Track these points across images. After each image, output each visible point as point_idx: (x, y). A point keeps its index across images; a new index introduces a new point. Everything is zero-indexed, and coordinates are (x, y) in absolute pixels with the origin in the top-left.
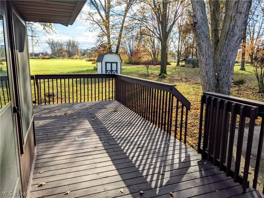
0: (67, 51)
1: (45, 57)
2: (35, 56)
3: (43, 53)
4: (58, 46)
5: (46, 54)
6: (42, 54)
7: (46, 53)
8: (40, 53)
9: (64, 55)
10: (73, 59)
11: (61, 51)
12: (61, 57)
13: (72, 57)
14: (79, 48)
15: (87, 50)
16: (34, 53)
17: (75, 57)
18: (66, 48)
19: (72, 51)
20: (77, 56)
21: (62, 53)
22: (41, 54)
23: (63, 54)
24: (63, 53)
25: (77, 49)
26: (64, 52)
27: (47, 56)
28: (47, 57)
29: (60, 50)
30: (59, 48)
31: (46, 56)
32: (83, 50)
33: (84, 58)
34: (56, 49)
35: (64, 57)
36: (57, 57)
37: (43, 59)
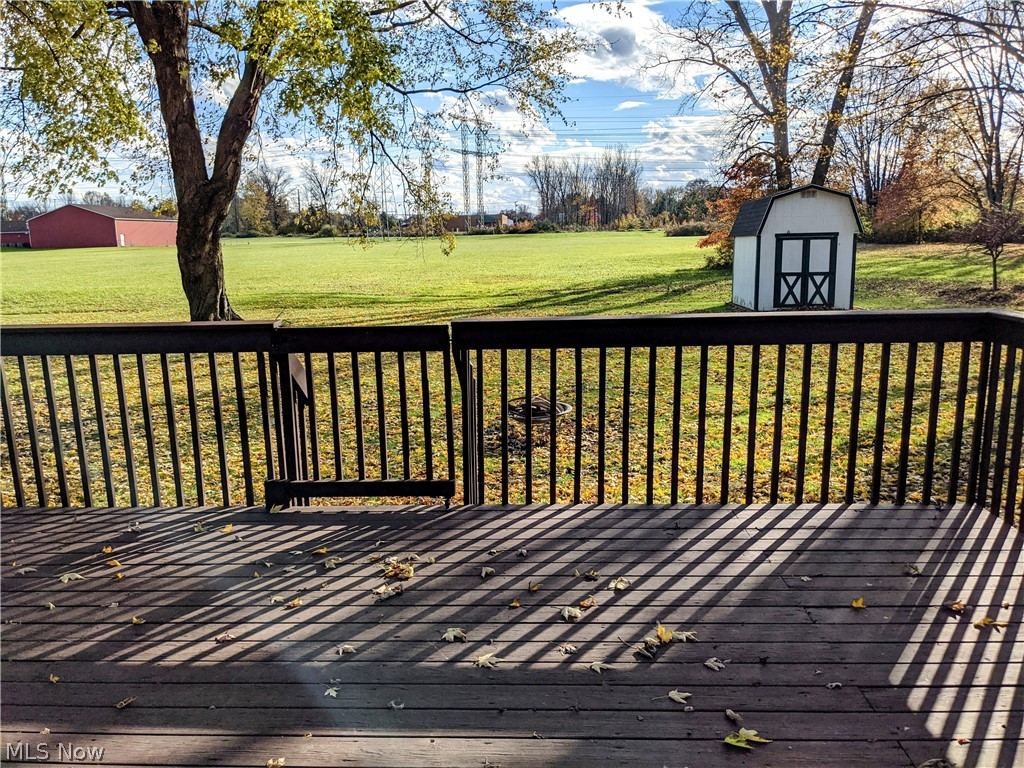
0: (597, 201)
1: (520, 225)
2: (486, 224)
3: (513, 212)
4: (563, 184)
5: (524, 216)
6: (510, 215)
7: (524, 213)
8: (502, 213)
9: (585, 216)
10: (616, 228)
11: (575, 203)
12: (572, 223)
13: (612, 223)
14: (640, 187)
15: (672, 191)
16: (484, 213)
17: (624, 222)
18: (591, 191)
19: (615, 200)
20: (632, 219)
21: (577, 207)
22: (507, 215)
23: (582, 213)
24: (582, 207)
25: (634, 193)
26: (584, 204)
27: (526, 222)
28: (526, 225)
29: (572, 197)
30: (567, 190)
31: (523, 221)
32: (654, 193)
33: (657, 226)
34: (556, 194)
35: (582, 224)
36: (558, 223)
37: (511, 232)
